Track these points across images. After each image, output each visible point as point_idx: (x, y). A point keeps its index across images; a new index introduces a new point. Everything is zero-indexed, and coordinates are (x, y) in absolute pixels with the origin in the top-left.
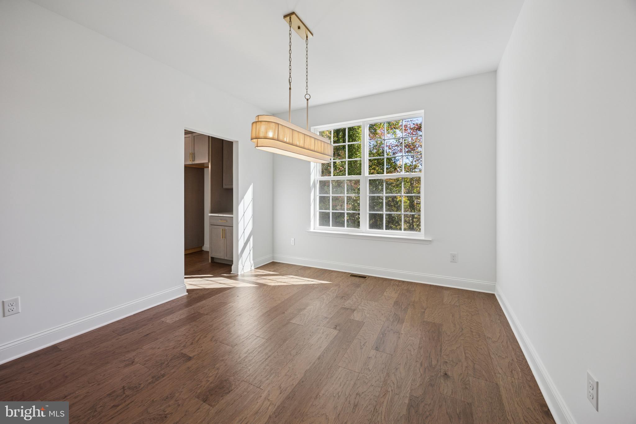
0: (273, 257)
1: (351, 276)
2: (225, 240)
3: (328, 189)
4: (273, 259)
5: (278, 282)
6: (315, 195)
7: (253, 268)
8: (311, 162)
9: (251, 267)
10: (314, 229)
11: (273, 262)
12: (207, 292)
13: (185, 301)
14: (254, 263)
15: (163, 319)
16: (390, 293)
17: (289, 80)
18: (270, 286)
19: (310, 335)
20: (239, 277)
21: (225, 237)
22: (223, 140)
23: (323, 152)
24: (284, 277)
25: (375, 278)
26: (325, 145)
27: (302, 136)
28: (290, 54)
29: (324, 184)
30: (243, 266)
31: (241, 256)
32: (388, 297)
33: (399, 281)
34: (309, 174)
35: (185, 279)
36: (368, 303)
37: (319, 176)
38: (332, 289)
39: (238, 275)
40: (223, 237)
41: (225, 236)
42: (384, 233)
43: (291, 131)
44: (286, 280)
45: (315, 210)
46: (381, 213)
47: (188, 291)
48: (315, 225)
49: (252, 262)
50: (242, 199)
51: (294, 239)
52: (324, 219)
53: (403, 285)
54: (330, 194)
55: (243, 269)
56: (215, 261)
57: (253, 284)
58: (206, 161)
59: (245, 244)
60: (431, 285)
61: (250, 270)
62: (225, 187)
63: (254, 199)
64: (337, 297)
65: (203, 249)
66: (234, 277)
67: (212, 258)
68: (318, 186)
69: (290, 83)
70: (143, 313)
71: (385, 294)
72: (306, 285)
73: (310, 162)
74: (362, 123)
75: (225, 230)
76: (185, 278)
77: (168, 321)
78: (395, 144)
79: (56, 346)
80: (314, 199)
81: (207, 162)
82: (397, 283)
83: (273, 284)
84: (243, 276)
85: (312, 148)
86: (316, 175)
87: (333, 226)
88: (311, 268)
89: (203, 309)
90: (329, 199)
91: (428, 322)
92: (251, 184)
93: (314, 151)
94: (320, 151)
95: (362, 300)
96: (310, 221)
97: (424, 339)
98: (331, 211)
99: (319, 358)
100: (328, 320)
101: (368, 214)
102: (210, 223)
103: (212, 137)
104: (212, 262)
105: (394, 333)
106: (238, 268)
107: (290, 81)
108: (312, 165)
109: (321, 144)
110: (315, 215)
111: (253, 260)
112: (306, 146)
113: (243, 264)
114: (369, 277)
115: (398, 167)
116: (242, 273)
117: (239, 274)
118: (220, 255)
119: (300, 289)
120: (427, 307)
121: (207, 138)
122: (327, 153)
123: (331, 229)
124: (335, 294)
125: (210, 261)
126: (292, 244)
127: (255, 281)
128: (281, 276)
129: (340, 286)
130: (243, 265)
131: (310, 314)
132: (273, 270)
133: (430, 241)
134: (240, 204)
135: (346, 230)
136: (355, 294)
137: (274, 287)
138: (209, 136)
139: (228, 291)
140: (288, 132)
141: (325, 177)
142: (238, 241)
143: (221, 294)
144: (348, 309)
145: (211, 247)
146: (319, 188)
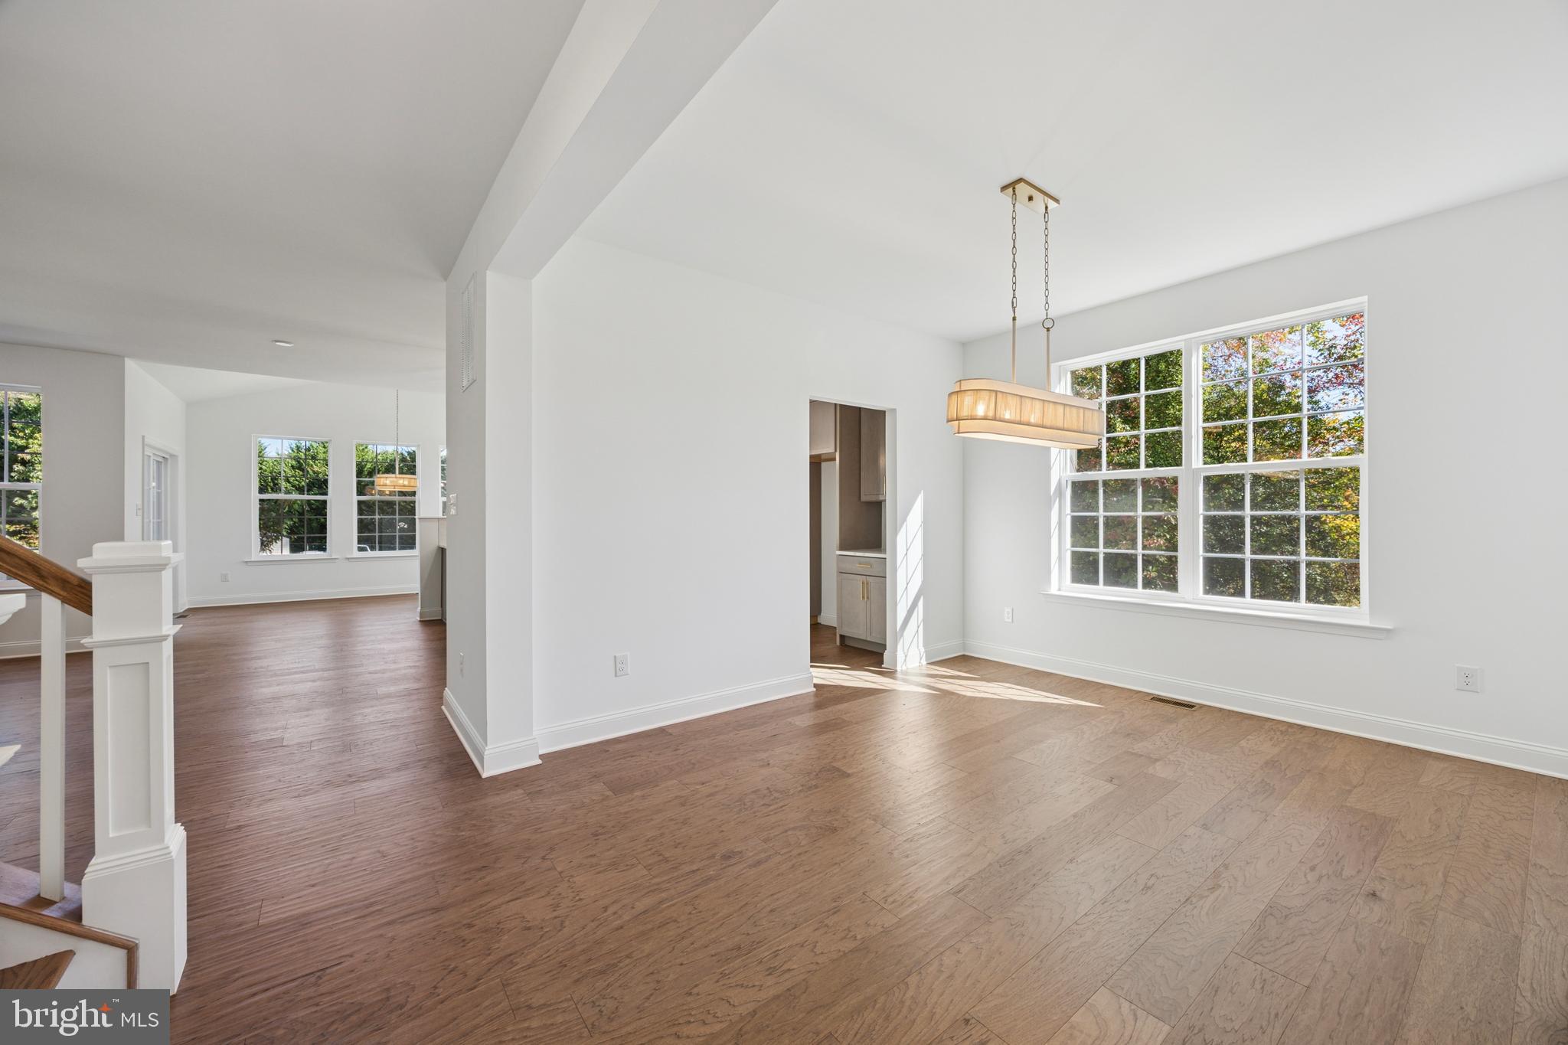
0: (964, 646)
1: (1153, 699)
2: (868, 603)
3: (1092, 498)
4: (964, 651)
5: (980, 691)
6: (1062, 514)
7: (924, 662)
8: (1052, 449)
9: (921, 659)
10: (1059, 590)
11: (964, 655)
12: (847, 692)
13: (812, 700)
14: (926, 652)
15: (789, 720)
16: (1259, 743)
17: (1013, 303)
18: (965, 696)
19: (1056, 782)
20: (899, 675)
21: (868, 598)
22: (860, 408)
23: (1082, 428)
24: (990, 685)
25: (1221, 710)
26: (1086, 415)
27: (1038, 405)
28: (1014, 255)
29: (1083, 491)
30: (906, 656)
31: (902, 635)
32: (1250, 750)
33: (1291, 725)
34: (1048, 468)
35: (811, 669)
36: (1193, 754)
37: (1071, 472)
38: (1103, 717)
39: (896, 671)
40: (863, 597)
41: (867, 596)
42: (1248, 605)
43: (1018, 398)
44: (998, 691)
45: (1061, 546)
46: (1239, 556)
47: (815, 686)
48: (1061, 580)
49: (923, 650)
50: (903, 523)
51: (1010, 611)
52: (1084, 568)
53: (1301, 733)
54: (1098, 512)
55: (905, 661)
56: (848, 642)
57: (930, 689)
58: (831, 450)
59: (908, 611)
60: (1389, 744)
61: (918, 664)
62: (864, 498)
63: (925, 522)
64: (1115, 732)
65: (819, 621)
66: (891, 674)
67: (842, 637)
68: (1068, 493)
69: (1014, 308)
70: (757, 707)
71: (1243, 743)
72: (1042, 703)
73: (1049, 448)
74: (1183, 343)
75: (867, 584)
76: (812, 666)
77: (797, 723)
78: (1315, 361)
79: (664, 730)
80: (1060, 523)
81: (833, 451)
82: (1284, 729)
83: (969, 694)
84: (905, 673)
85: (1060, 424)
86: (1063, 469)
87: (1105, 584)
88: (1051, 674)
89: (848, 715)
90: (1097, 526)
91: (1357, 809)
92: (920, 493)
93: (1063, 430)
94: (1075, 427)
95: (1179, 746)
96: (1049, 572)
97: (1334, 833)
98: (1101, 550)
99: (1075, 816)
100: (1093, 766)
101: (1201, 558)
102: (838, 567)
103: (841, 405)
104: (841, 645)
105: (1253, 811)
106: (896, 657)
107: (1015, 305)
108: (1054, 452)
109: (1078, 414)
110: (1060, 558)
111: (924, 646)
112: (1047, 422)
113: (906, 651)
114: (1202, 706)
115: (1328, 430)
116: (904, 668)
117: (899, 669)
118: (858, 631)
119: (1029, 709)
120: (1363, 784)
121: (833, 407)
122: (1091, 430)
123: (1102, 591)
124: (1112, 728)
125: (838, 643)
126: (1007, 620)
127: (932, 685)
128: (984, 682)
129: (1123, 716)
130: (904, 653)
131: (1053, 751)
132: (966, 670)
133: (1388, 631)
134: (900, 530)
135: (1137, 594)
136: (1161, 734)
137: (973, 699)
138: (836, 404)
139: (885, 694)
140: (1013, 402)
141: (1085, 472)
142: (895, 604)
143: (872, 698)
144: (1142, 756)
145: (840, 617)
146: (1072, 498)
